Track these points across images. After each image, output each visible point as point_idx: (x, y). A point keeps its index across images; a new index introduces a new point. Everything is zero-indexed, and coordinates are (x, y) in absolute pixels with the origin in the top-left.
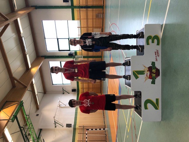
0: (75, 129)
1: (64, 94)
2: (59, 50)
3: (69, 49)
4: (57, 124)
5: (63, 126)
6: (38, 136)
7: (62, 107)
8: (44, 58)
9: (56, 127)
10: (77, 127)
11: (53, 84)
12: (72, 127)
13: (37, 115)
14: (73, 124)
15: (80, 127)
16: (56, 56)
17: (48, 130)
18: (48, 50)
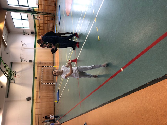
0: (34, 63)
1: (24, 34)
2: (19, 5)
3: (27, 5)
5: (27, 61)
6: (10, 68)
8: (6, 11)
9: (22, 61)
10: (36, 62)
11: (15, 27)
12: (33, 62)
13: (7, 53)
14: (33, 60)
15: (38, 62)
16: (16, 10)
17: (17, 63)
18: (9, 4)
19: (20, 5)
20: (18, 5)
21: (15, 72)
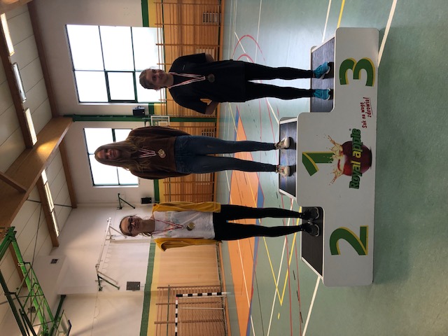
0: (148, 295)
1: (121, 208)
2: (110, 101)
3: (134, 99)
4: (103, 284)
5: (119, 288)
6: (54, 315)
7: (116, 242)
8: (71, 119)
9: (100, 290)
10: (154, 288)
11: (94, 185)
12: (142, 289)
13: (55, 261)
14: (143, 283)
15: (161, 289)
16: (101, 116)
17: (81, 297)
18: (81, 100)
19: (112, 99)
20: (107, 101)
21: (68, 327)
